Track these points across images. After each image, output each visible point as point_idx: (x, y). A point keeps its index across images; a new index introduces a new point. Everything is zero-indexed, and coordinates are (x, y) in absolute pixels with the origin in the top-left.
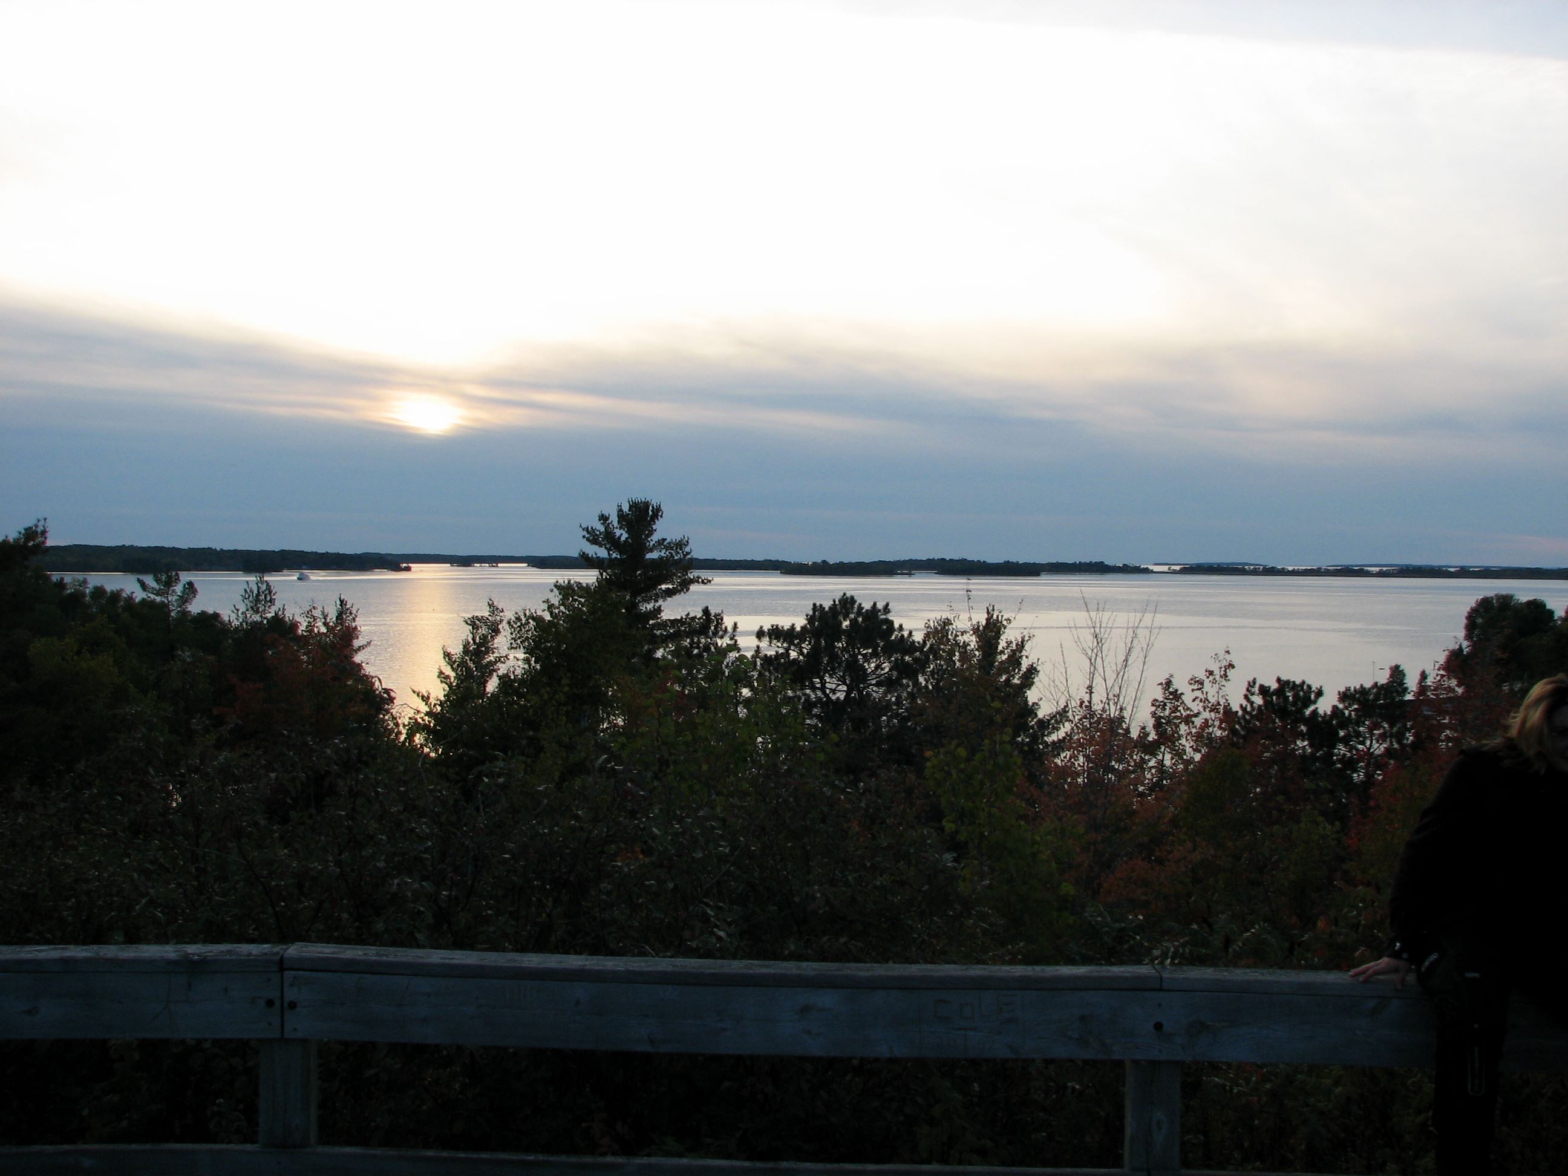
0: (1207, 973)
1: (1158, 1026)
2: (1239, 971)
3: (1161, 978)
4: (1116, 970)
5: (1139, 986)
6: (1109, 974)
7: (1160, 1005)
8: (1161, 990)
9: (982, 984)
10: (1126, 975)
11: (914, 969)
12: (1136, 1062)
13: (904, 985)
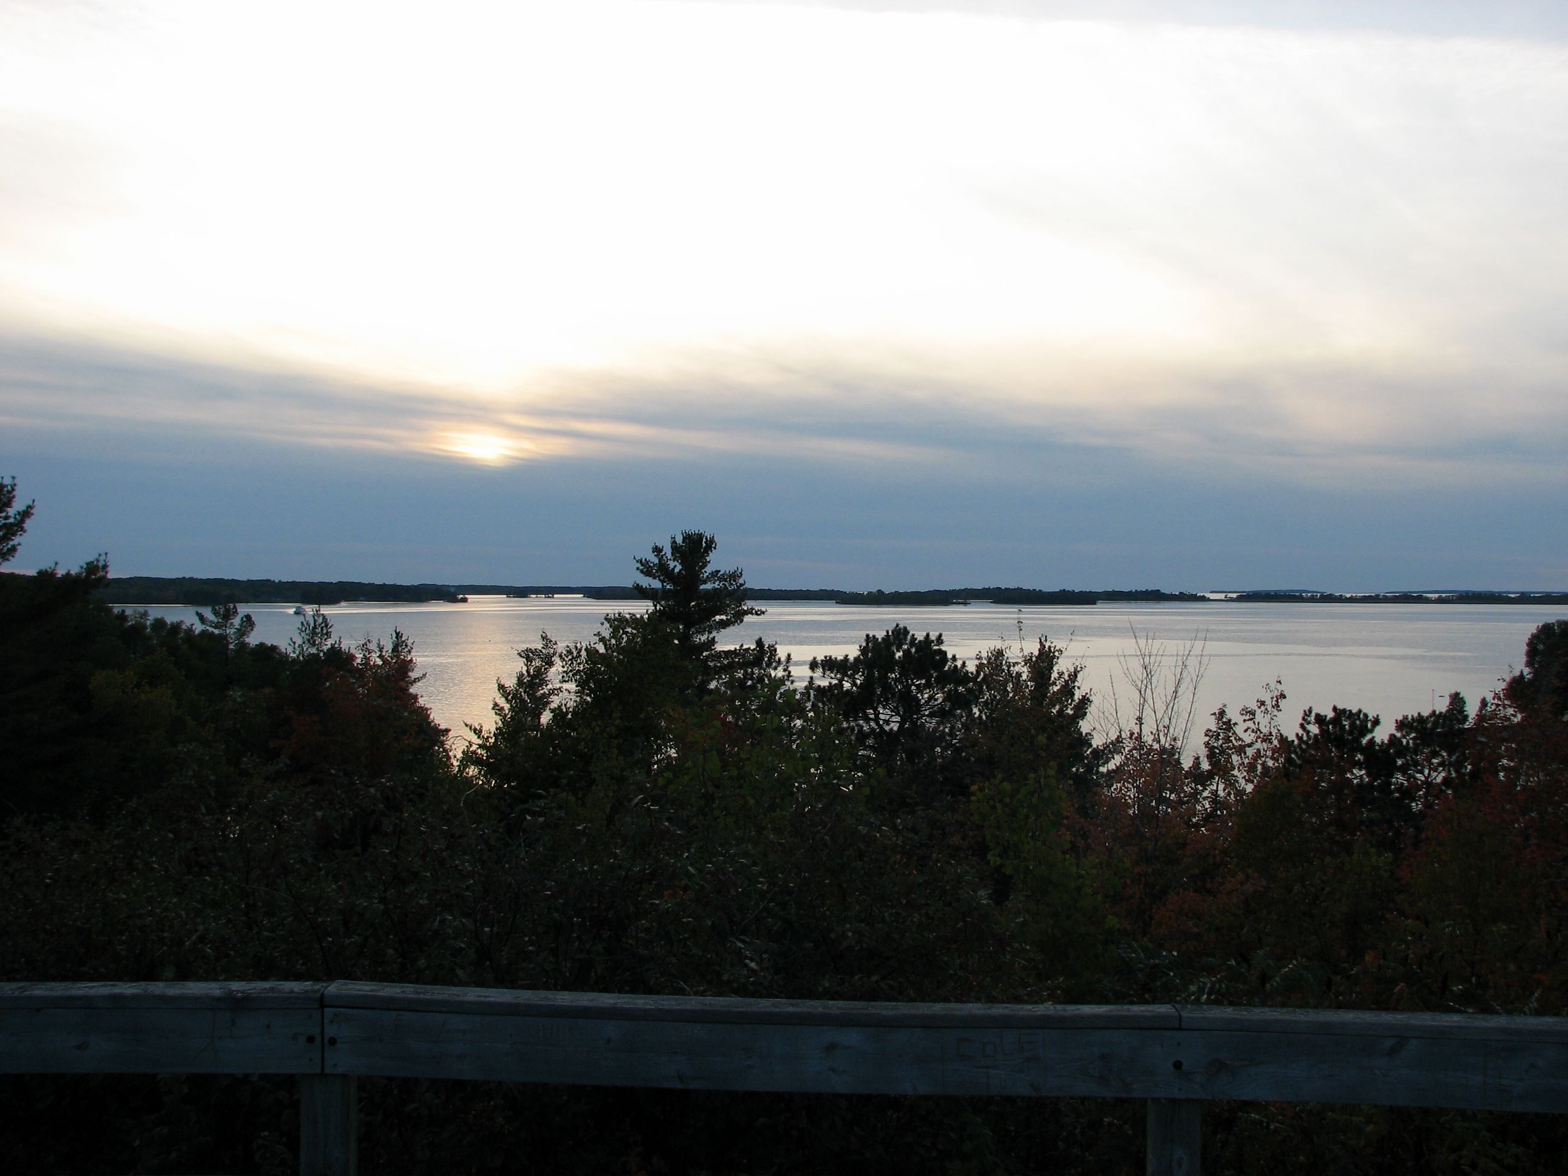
0: (1227, 1012)
1: (1178, 1065)
2: (1257, 1010)
3: (1180, 1016)
4: (1137, 1009)
5: (1159, 1025)
6: (1130, 1013)
7: (1179, 1044)
8: (1180, 1029)
9: (1004, 1023)
10: (1145, 1014)
11: (938, 1008)
12: (1156, 1100)
13: (929, 1024)
